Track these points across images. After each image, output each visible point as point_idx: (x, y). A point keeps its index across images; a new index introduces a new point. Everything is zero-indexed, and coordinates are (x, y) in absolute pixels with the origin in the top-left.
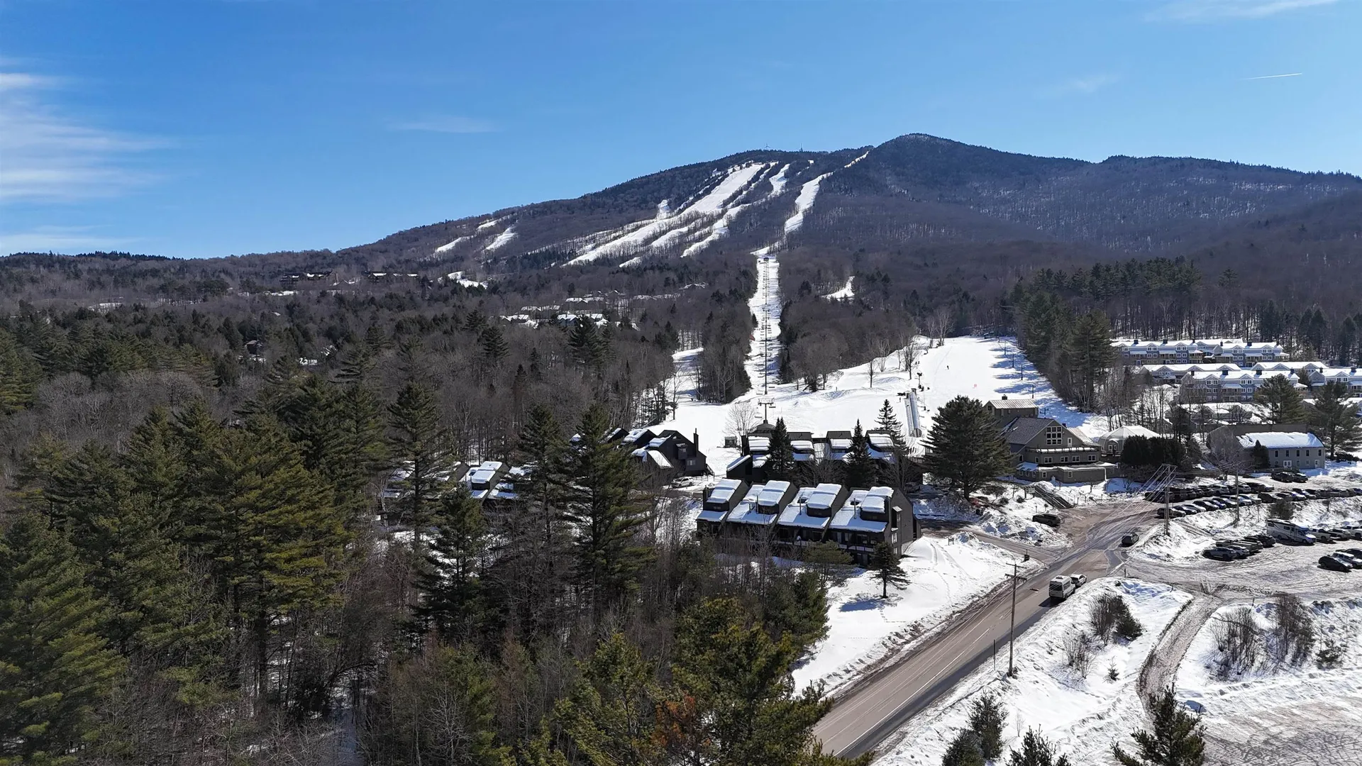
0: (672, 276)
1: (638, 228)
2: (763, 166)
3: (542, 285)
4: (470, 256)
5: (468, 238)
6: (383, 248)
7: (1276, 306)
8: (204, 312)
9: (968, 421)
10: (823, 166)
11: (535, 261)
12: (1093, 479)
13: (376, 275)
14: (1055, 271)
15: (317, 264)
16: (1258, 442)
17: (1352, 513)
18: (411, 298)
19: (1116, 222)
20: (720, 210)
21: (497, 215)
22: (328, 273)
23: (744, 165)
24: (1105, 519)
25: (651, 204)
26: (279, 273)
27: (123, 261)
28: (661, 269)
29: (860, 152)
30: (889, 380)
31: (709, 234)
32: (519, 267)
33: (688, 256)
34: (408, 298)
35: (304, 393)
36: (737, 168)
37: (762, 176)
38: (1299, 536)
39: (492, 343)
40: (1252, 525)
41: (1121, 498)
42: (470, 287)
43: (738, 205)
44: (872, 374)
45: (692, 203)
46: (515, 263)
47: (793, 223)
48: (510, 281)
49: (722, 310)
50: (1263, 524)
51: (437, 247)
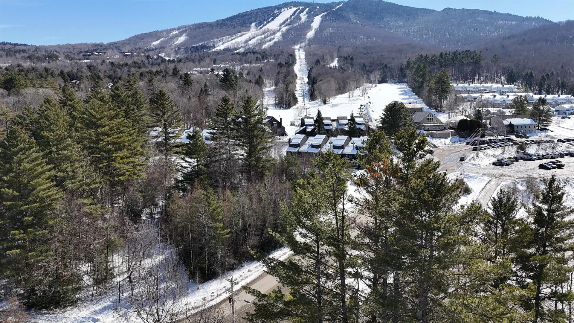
0: (259, 56)
1: (242, 35)
2: (297, 9)
3: (201, 60)
4: (167, 46)
5: (166, 38)
6: (128, 42)
7: (514, 70)
8: (50, 67)
9: (398, 110)
10: (323, 9)
11: (197, 49)
12: (446, 136)
13: (126, 54)
14: (424, 55)
15: (98, 49)
16: (510, 122)
17: (548, 149)
18: (144, 64)
19: (446, 37)
20: (278, 28)
21: (179, 29)
22: (105, 53)
23: (289, 8)
24: (452, 152)
25: (248, 25)
26: (81, 52)
27: (8, 46)
28: (254, 53)
29: (339, 3)
30: (357, 100)
31: (274, 38)
32: (190, 52)
33: (265, 49)
34: (142, 64)
35: (114, 93)
36: (286, 9)
37: (296, 13)
38: (529, 157)
39: (187, 80)
40: (510, 154)
41: (457, 144)
42: (169, 60)
43: (286, 26)
44: (349, 97)
45: (266, 25)
46: (187, 50)
47: (310, 34)
48: (187, 58)
49: (284, 70)
50: (514, 153)
51: (152, 42)
